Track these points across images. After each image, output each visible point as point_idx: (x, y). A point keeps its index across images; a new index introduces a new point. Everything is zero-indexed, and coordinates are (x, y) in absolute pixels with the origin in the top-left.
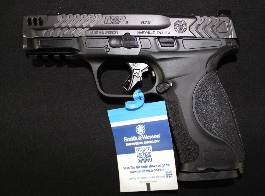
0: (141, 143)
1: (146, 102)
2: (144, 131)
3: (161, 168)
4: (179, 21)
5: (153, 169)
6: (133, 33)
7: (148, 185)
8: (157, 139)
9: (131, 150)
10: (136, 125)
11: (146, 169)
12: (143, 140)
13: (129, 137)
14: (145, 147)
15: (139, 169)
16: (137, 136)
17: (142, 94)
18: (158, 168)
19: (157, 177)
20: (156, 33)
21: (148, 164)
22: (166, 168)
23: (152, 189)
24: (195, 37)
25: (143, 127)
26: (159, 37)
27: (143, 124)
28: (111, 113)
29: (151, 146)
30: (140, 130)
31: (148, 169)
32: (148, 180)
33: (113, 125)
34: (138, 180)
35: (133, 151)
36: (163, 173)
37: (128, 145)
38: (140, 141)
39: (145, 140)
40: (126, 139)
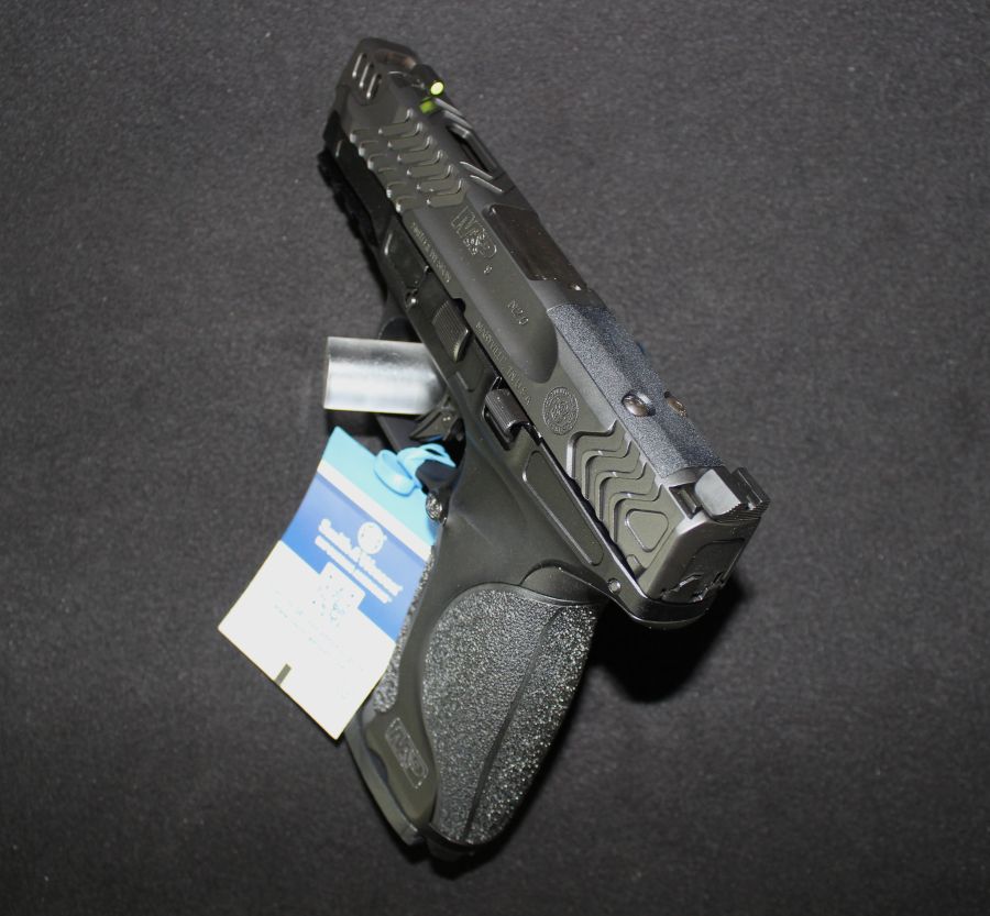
0: (350, 568)
2: (376, 547)
7: (286, 670)
8: (387, 591)
9: (317, 559)
10: (368, 518)
12: (357, 566)
13: (336, 527)
14: (350, 585)
16: (354, 543)
23: (285, 686)
25: (381, 537)
27: (385, 530)
29: (362, 595)
30: (371, 540)
35: (319, 567)
37: (319, 542)
38: (351, 561)
39: (362, 570)
40: (325, 526)
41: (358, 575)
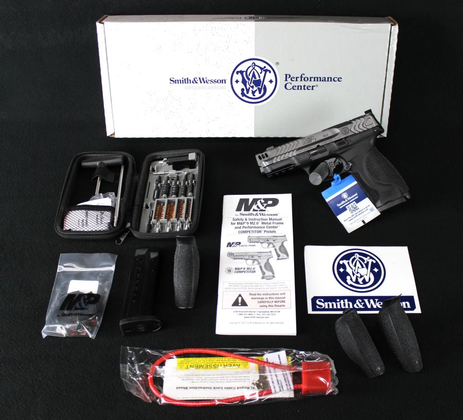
1: (342, 179)
2: (347, 195)
3: (366, 209)
4: (343, 128)
5: (361, 212)
6: (321, 144)
7: (363, 221)
8: (356, 196)
9: (344, 209)
10: (341, 195)
11: (357, 214)
12: (349, 201)
13: (340, 203)
14: (352, 204)
15: (354, 216)
16: (344, 200)
17: (338, 175)
18: (364, 210)
19: (366, 215)
20: (334, 139)
21: (357, 211)
22: (369, 208)
23: (366, 222)
24: (355, 134)
25: (345, 193)
26: (336, 141)
27: (344, 192)
28: (324, 194)
29: (355, 202)
30: (345, 196)
31: (359, 213)
32: (362, 219)
33: (327, 200)
34: (356, 222)
35: (346, 210)
36: (369, 211)
37: (341, 208)
38: (347, 202)
39: (350, 200)
40: (338, 205)
41: (351, 201)
